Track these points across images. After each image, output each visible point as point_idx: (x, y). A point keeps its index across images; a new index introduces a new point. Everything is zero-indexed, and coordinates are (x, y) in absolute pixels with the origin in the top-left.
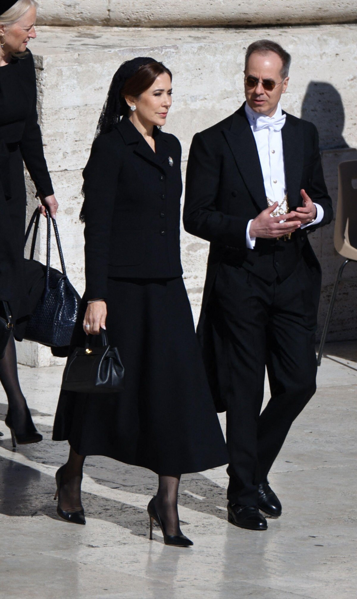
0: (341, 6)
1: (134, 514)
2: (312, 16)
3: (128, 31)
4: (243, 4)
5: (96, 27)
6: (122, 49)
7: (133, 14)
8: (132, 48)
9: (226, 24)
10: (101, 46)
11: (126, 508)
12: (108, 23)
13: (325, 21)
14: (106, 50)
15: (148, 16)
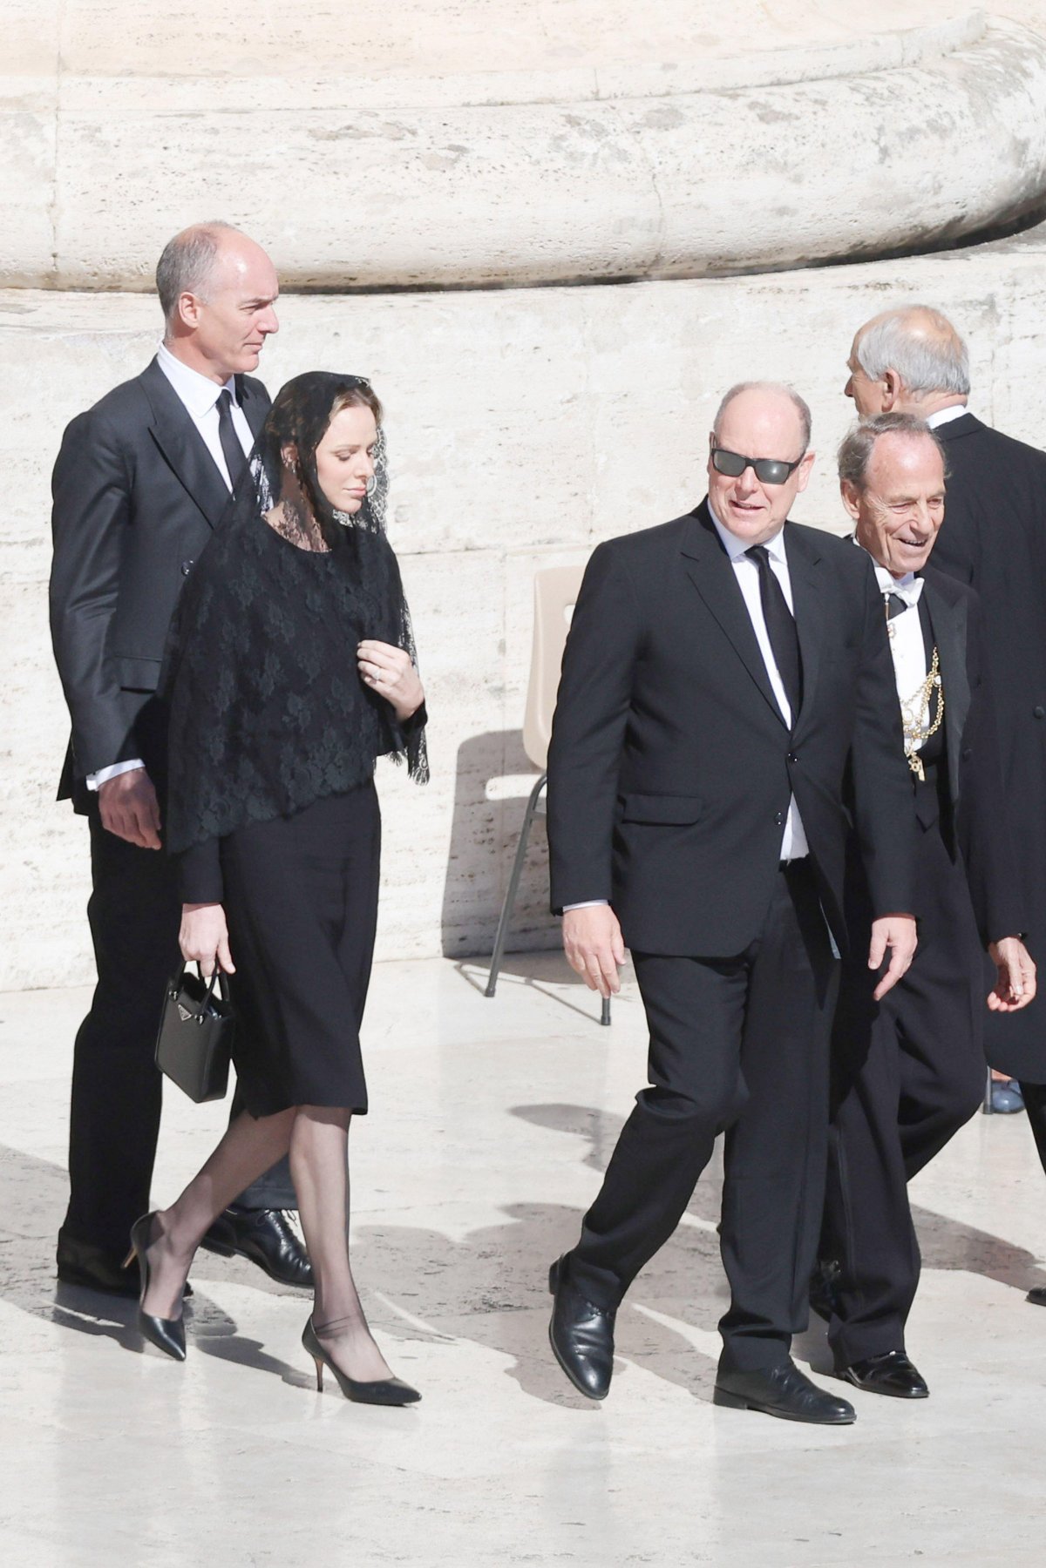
0: (545, 246)
1: (32, 1294)
2: (485, 268)
3: (95, 299)
4: (338, 242)
5: (30, 292)
6: (72, 334)
7: (106, 262)
8: (93, 332)
9: (303, 283)
10: (31, 327)
11: (17, 1281)
12: (52, 282)
13: (515, 277)
14: (39, 336)
15: (138, 269)
